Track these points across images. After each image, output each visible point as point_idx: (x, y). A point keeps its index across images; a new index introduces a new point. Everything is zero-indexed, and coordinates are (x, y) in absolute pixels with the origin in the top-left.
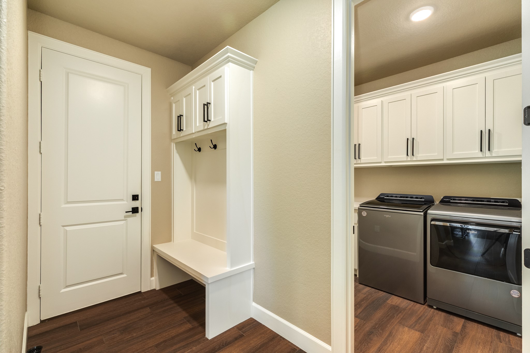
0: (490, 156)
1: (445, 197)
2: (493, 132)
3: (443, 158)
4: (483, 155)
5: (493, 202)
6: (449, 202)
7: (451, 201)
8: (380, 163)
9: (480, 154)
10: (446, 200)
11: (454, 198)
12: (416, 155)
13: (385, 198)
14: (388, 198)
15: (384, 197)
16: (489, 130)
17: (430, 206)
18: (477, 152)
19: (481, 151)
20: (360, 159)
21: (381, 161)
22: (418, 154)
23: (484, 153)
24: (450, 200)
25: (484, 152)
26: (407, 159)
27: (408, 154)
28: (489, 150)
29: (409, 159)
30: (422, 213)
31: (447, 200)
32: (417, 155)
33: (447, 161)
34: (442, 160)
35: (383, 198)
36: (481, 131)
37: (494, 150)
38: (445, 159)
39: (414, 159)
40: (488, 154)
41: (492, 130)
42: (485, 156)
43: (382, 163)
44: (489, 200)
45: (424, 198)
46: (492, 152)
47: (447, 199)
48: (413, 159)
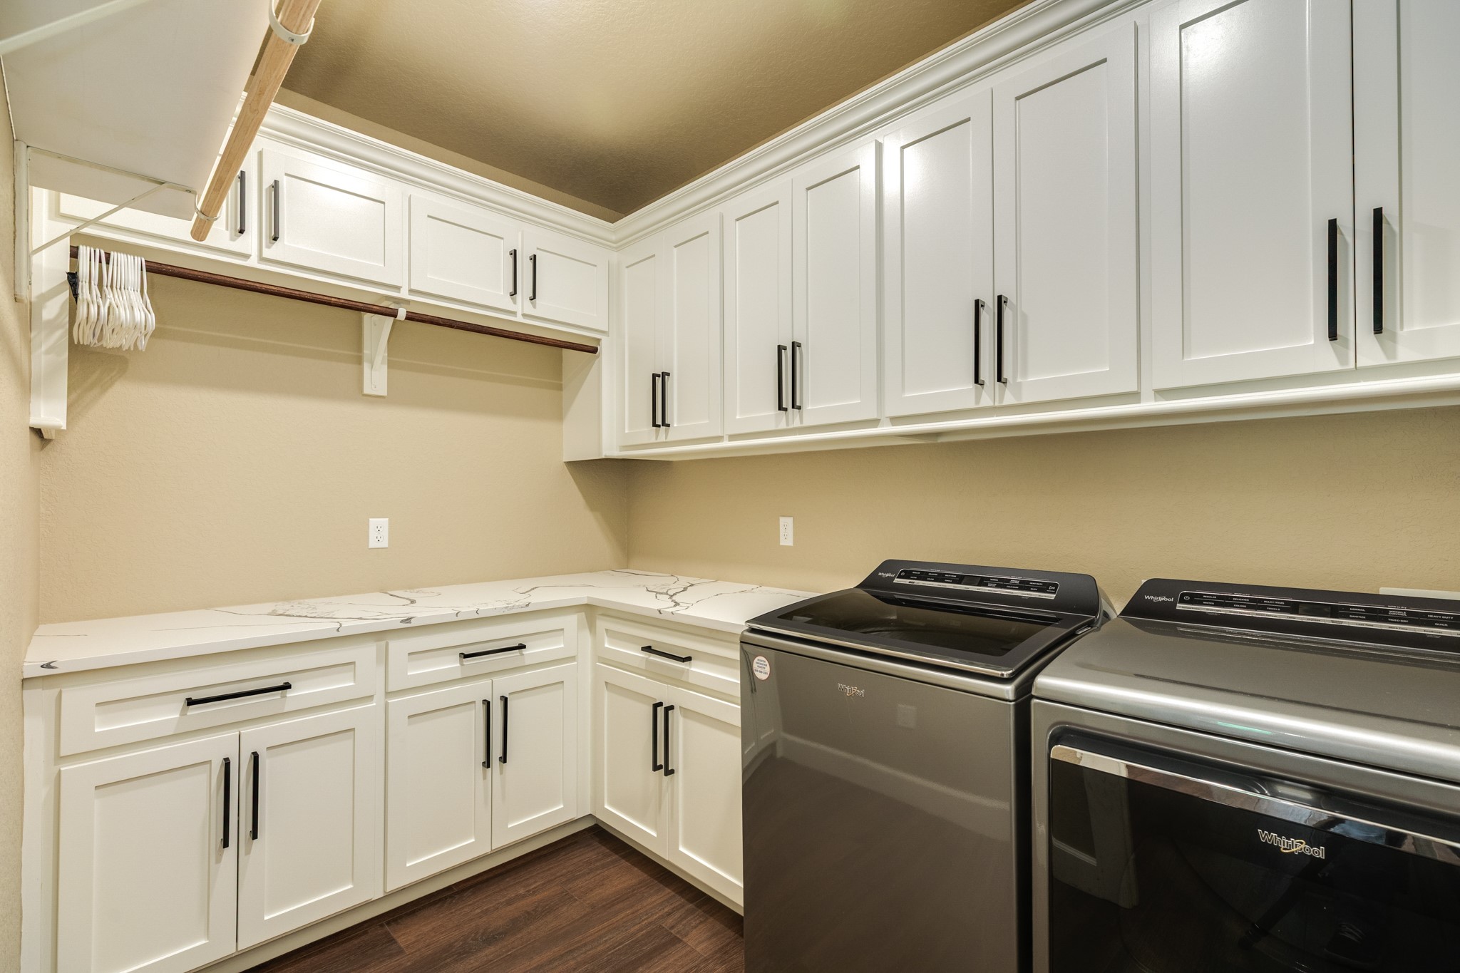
0: (1385, 362)
1: (1153, 586)
2: (1396, 229)
3: (1134, 389)
4: (1343, 359)
5: (1398, 619)
6: (1167, 612)
7: (1180, 606)
8: (874, 422)
9: (1326, 357)
10: (1155, 599)
11: (1194, 591)
12: (1015, 377)
13: (897, 581)
14: (907, 581)
15: (893, 578)
16: (1378, 214)
17: (1072, 635)
18: (1312, 342)
19: (1333, 335)
20: (799, 408)
21: (875, 416)
22: (1025, 374)
23: (1347, 347)
24: (1174, 604)
25: (1346, 340)
26: (978, 399)
27: (982, 377)
28: (1378, 327)
29: (986, 401)
30: (1008, 690)
31: (1161, 599)
32: (1019, 380)
33: (1156, 400)
34: (1134, 396)
35: (888, 584)
36: (1333, 225)
37: (1405, 330)
38: (1146, 391)
39: (1009, 399)
40: (1369, 350)
41: (1390, 215)
42: (1352, 366)
43: (883, 426)
44: (1377, 606)
45: (1056, 586)
46: (1393, 338)
47: (1162, 596)
48: (1002, 398)
